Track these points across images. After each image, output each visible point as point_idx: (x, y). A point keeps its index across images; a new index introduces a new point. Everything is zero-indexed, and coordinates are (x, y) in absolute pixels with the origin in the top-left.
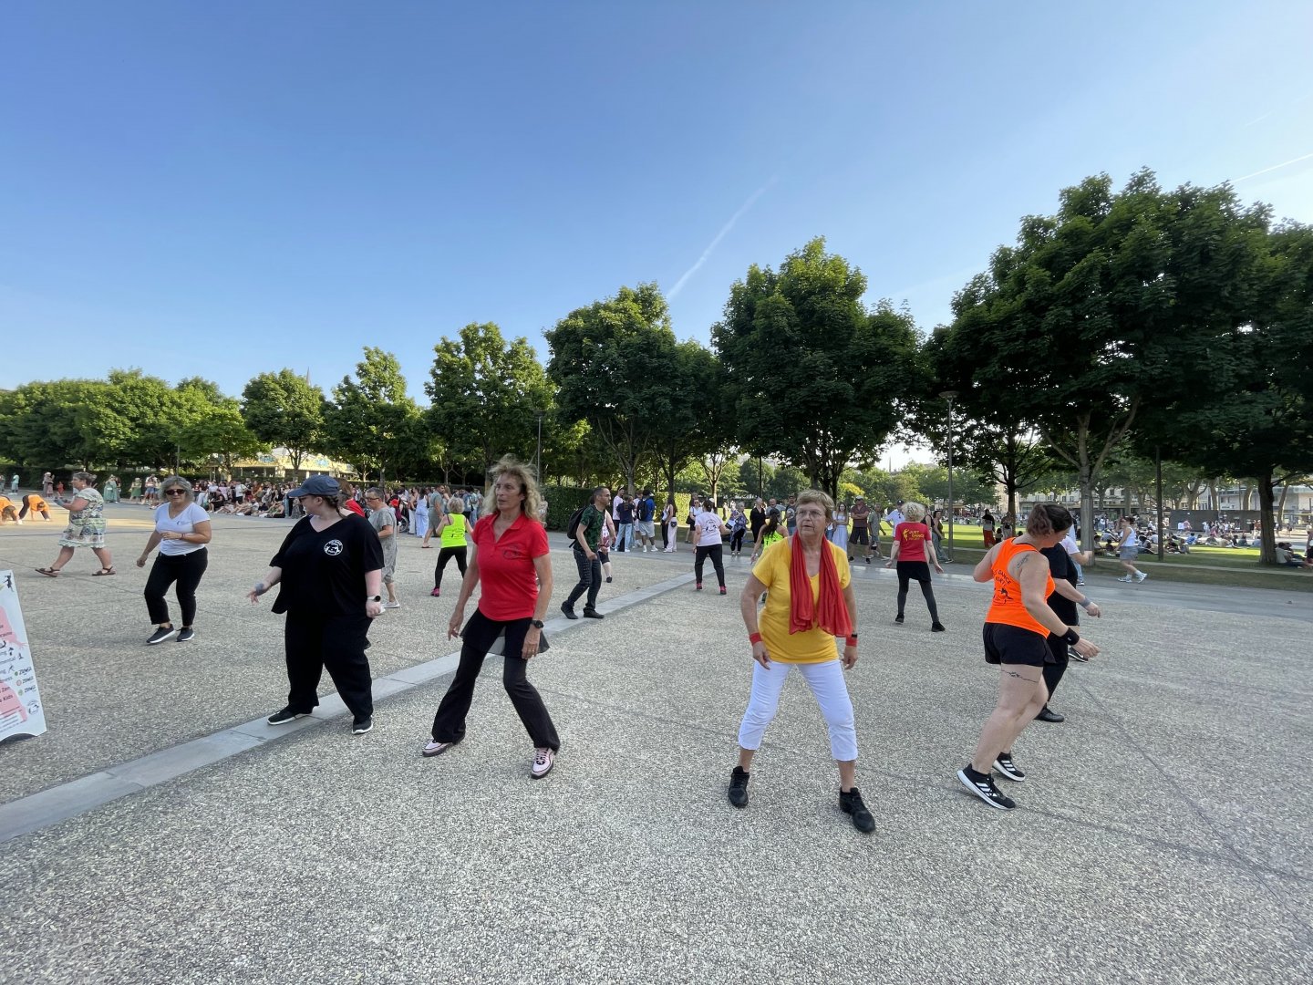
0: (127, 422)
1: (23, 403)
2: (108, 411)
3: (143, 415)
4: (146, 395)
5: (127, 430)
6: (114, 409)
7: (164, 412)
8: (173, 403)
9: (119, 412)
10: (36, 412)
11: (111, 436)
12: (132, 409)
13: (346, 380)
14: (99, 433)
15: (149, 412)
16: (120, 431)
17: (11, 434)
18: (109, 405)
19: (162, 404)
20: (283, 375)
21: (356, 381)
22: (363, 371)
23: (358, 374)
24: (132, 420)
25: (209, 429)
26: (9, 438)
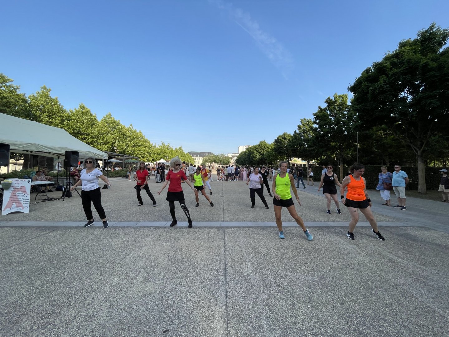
0: (259, 154)
1: (247, 152)
2: (255, 152)
3: (261, 151)
4: (262, 146)
5: (258, 156)
6: (256, 151)
7: (266, 150)
8: (268, 147)
9: (257, 152)
10: (249, 153)
11: (256, 157)
12: (260, 151)
13: (295, 132)
14: (254, 157)
15: (262, 150)
16: (257, 156)
17: (245, 159)
18: (255, 150)
19: (265, 148)
20: (284, 134)
21: (298, 131)
22: (299, 128)
23: (298, 129)
24: (260, 153)
25: (271, 153)
26: (245, 160)
